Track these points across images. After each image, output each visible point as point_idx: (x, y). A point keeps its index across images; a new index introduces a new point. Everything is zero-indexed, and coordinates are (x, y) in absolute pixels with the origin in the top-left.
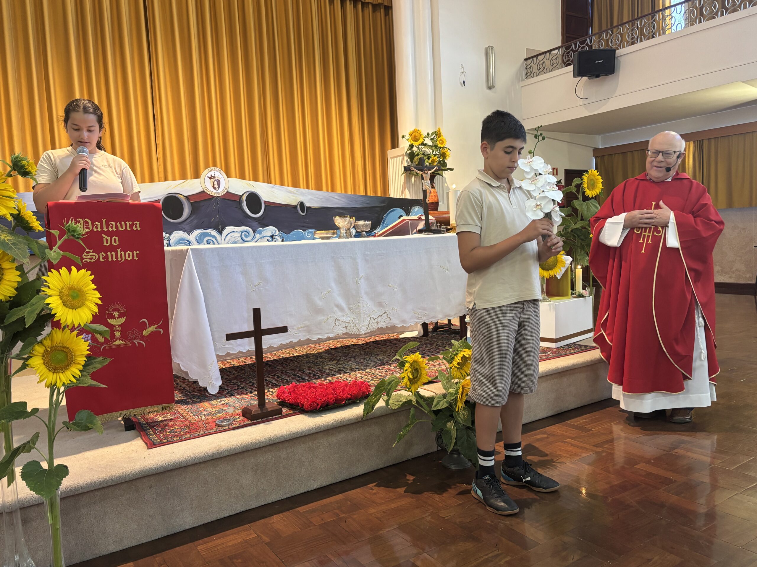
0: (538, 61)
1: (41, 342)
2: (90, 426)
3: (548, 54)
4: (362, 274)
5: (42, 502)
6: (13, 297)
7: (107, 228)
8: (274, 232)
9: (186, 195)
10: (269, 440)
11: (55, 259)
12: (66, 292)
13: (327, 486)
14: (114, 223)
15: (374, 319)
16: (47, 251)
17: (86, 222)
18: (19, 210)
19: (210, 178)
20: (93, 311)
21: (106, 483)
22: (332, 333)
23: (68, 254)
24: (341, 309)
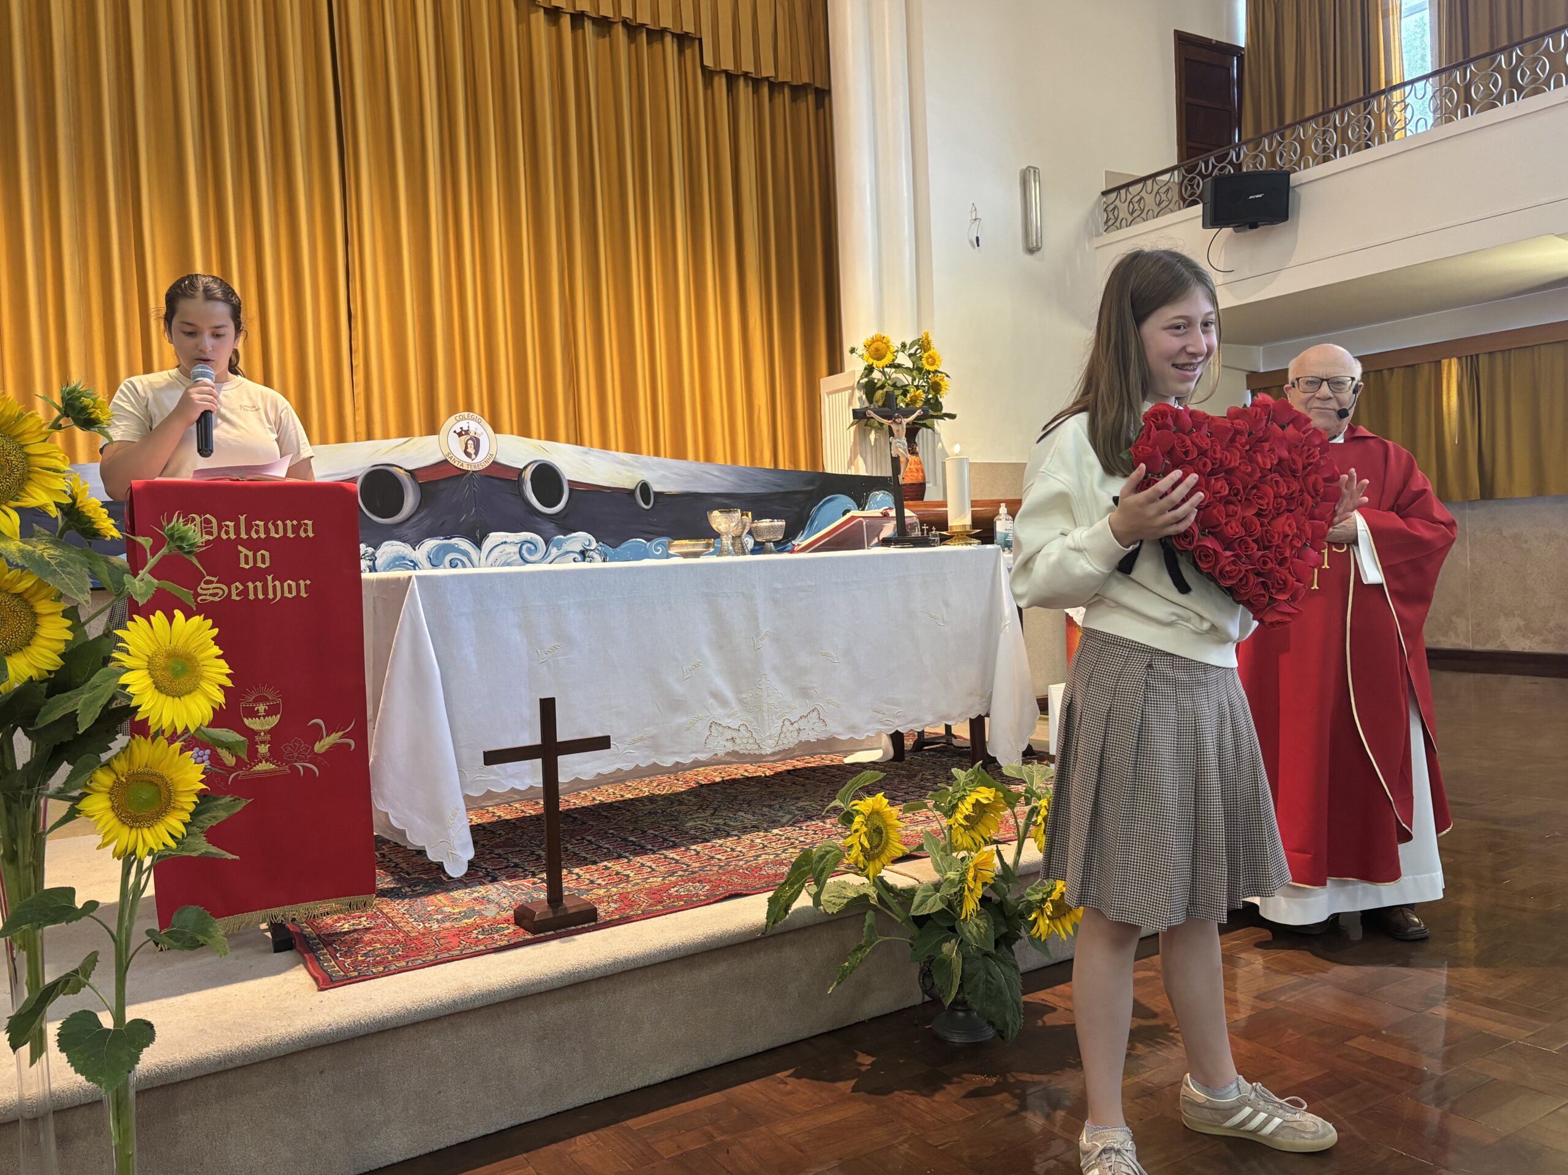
0: (1129, 197)
1: (108, 765)
2: (201, 938)
3: (1149, 182)
4: (765, 628)
5: (98, 1098)
6: (55, 671)
7: (248, 532)
8: (587, 543)
9: (410, 468)
10: (570, 974)
11: (142, 595)
12: (161, 661)
13: (691, 1074)
14: (261, 523)
15: (792, 724)
16: (127, 578)
17: (207, 521)
18: (73, 498)
19: (460, 434)
20: (215, 702)
21: (231, 1061)
22: (704, 752)
23: (169, 586)
24: (723, 702)
